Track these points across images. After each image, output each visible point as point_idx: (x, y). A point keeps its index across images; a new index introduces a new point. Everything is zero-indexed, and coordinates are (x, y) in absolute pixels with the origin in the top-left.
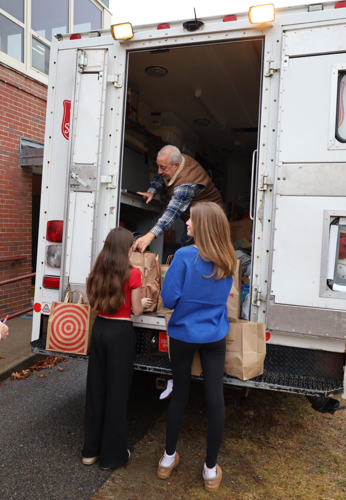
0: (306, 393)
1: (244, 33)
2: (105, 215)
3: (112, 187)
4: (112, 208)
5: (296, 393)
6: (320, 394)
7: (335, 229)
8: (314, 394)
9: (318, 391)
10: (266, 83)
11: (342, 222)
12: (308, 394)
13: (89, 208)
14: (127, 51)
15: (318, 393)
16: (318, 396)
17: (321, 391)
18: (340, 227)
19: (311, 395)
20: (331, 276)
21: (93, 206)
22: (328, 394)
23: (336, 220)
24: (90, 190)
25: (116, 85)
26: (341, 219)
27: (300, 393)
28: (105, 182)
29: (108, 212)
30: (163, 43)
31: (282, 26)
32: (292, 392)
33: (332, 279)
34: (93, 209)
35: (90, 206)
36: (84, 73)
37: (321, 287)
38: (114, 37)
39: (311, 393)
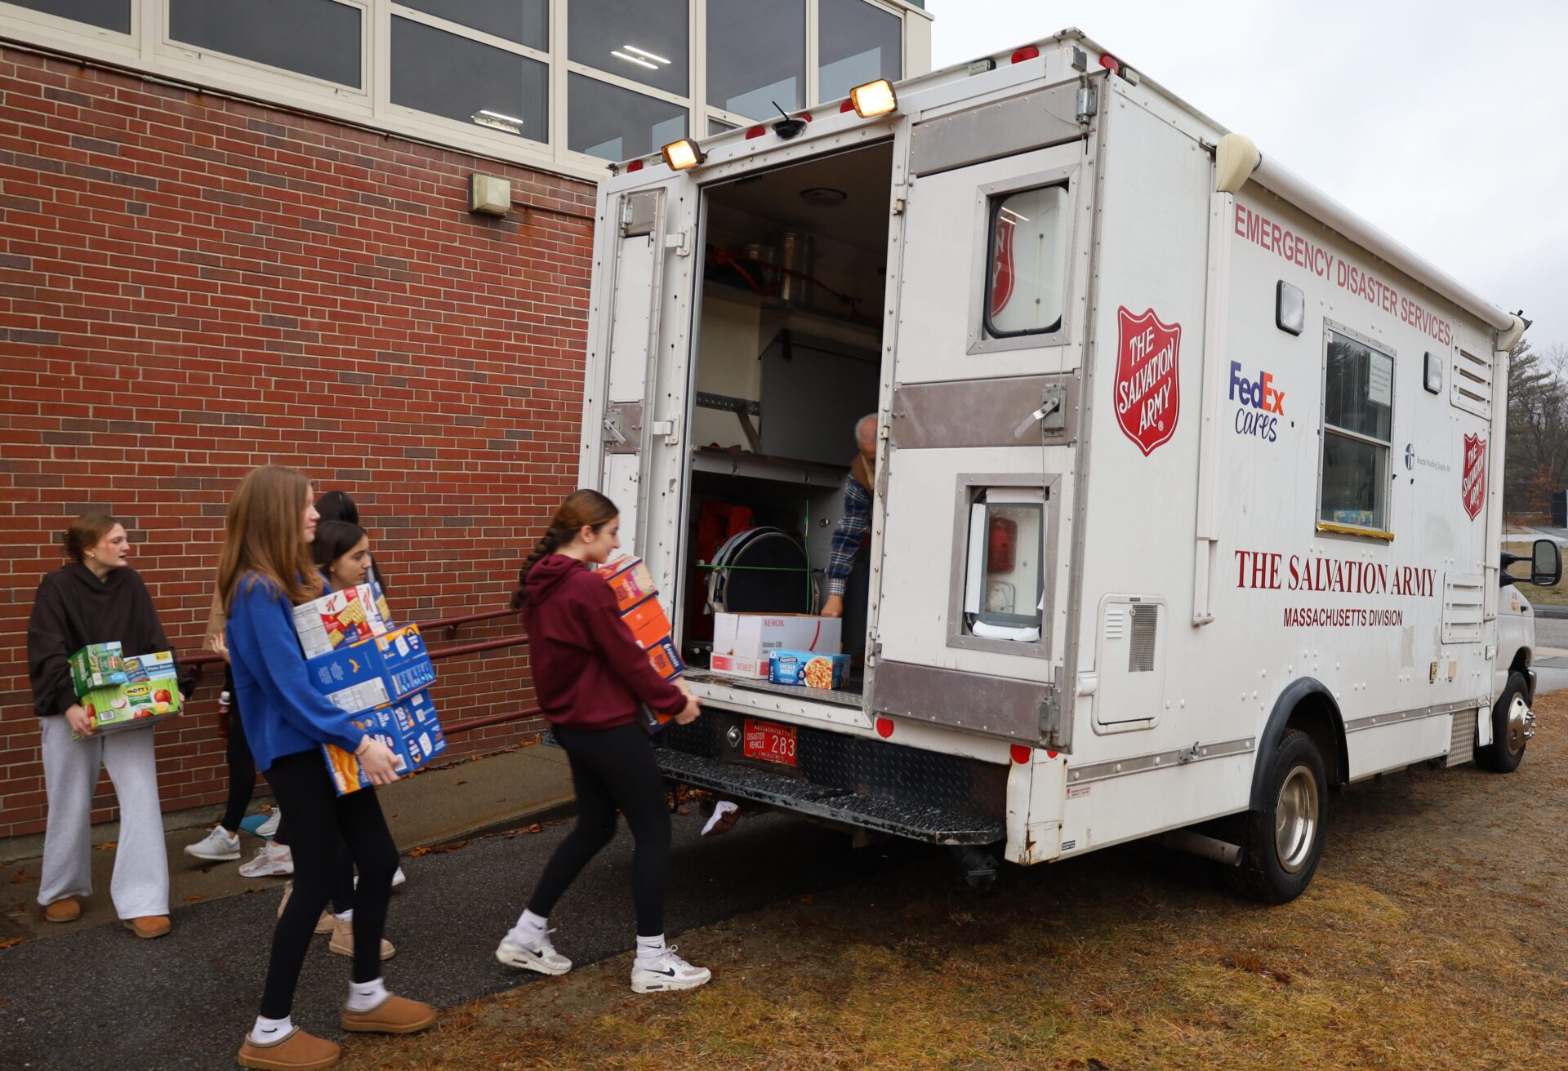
0: (907, 834)
1: (863, 134)
2: (664, 494)
3: (672, 442)
4: (673, 482)
5: (892, 832)
6: (929, 836)
7: (980, 511)
8: (919, 836)
9: (924, 830)
10: (894, 223)
11: (992, 497)
12: (909, 836)
13: (632, 482)
14: (700, 186)
15: (925, 835)
16: (925, 839)
17: (931, 832)
18: (988, 506)
19: (915, 837)
20: (973, 606)
21: (637, 478)
22: (943, 837)
23: (977, 493)
24: (633, 450)
25: (679, 252)
26: (988, 492)
27: (898, 833)
28: (660, 433)
29: (666, 489)
30: (759, 163)
31: (922, 112)
32: (886, 830)
33: (976, 611)
34: (636, 484)
35: (633, 479)
36: (628, 236)
37: (950, 629)
38: (671, 164)
39: (914, 833)
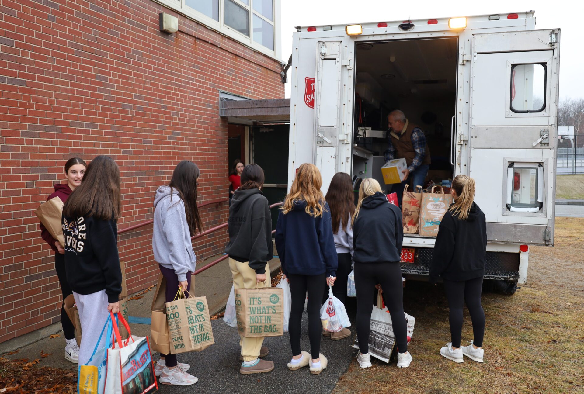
0: (495, 278)
1: (444, 34)
2: (342, 163)
3: (347, 143)
4: (348, 158)
5: (488, 279)
6: (504, 278)
7: (511, 170)
8: (500, 278)
9: (503, 276)
10: (461, 69)
11: (515, 166)
12: (496, 279)
13: (332, 158)
14: (355, 42)
15: (503, 278)
16: (503, 279)
17: (505, 276)
18: (514, 168)
19: (499, 279)
20: (509, 202)
21: (335, 157)
22: (510, 278)
23: (511, 164)
24: (332, 146)
25: (348, 67)
26: (515, 164)
27: (491, 279)
28: (342, 139)
29: (344, 161)
30: (384, 38)
31: (471, 29)
32: (486, 278)
34: (335, 159)
35: (333, 157)
36: (325, 59)
37: (503, 209)
38: (347, 32)
39: (498, 278)
